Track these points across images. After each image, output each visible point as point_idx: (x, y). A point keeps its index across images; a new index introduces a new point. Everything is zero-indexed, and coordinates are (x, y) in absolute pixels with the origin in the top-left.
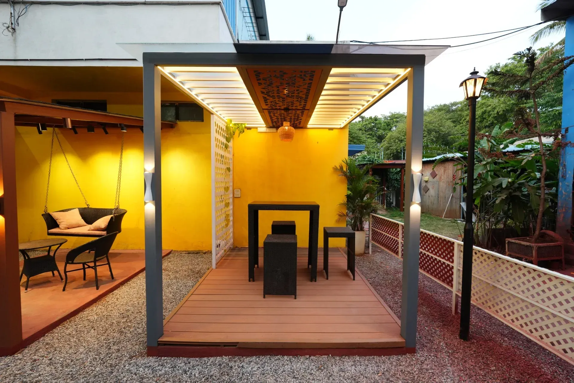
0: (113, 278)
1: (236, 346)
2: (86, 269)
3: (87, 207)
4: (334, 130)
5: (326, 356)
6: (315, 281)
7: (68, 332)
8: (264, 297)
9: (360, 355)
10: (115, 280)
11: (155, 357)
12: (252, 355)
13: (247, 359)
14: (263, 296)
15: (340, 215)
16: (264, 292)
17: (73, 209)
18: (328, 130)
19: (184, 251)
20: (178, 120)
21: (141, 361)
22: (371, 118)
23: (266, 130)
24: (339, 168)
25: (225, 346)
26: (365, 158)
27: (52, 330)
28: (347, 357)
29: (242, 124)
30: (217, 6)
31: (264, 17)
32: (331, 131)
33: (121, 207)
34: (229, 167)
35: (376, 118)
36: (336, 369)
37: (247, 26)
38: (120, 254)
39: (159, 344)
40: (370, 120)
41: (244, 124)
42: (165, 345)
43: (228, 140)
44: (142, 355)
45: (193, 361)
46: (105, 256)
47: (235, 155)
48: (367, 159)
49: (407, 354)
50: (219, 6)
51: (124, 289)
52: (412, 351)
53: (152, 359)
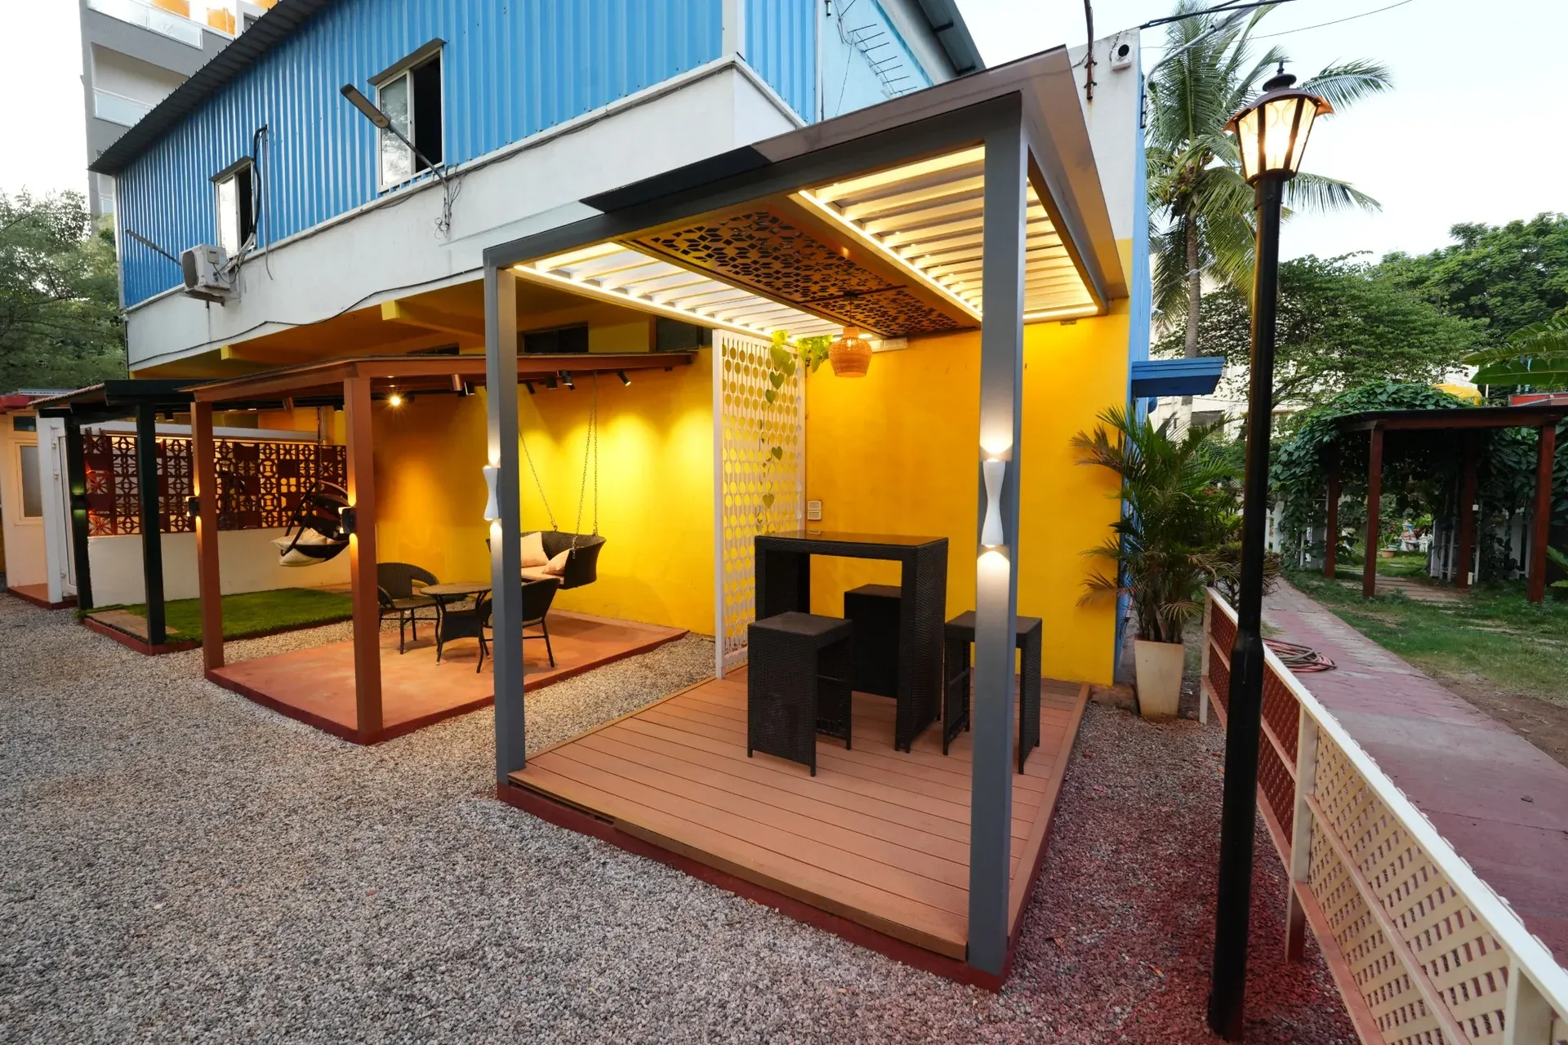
0: (552, 665)
1: (612, 823)
2: (524, 641)
3: (553, 529)
4: (1078, 322)
5: (766, 908)
6: (908, 751)
7: (442, 734)
8: (750, 755)
9: (845, 936)
10: (556, 669)
11: (504, 804)
12: (635, 853)
13: (622, 856)
14: (746, 751)
15: (1093, 586)
16: (749, 743)
17: (533, 533)
18: (1059, 323)
19: (708, 636)
20: (702, 344)
21: (485, 802)
22: (1516, 228)
23: (882, 345)
24: (1092, 438)
25: (597, 818)
26: (1376, 394)
27: (426, 726)
28: (811, 929)
29: (821, 337)
30: (726, 75)
31: (956, 21)
32: (1069, 327)
33: (600, 534)
34: (779, 448)
35: (1547, 225)
36: (761, 939)
37: (879, 71)
38: (600, 625)
39: (511, 783)
40: (1512, 237)
41: (826, 337)
42: (518, 786)
43: (776, 381)
44: (490, 795)
45: (548, 828)
46: (540, 619)
47: (811, 417)
48: (1384, 398)
49: (972, 986)
50: (734, 71)
51: (561, 688)
52: (991, 983)
53: (499, 804)
